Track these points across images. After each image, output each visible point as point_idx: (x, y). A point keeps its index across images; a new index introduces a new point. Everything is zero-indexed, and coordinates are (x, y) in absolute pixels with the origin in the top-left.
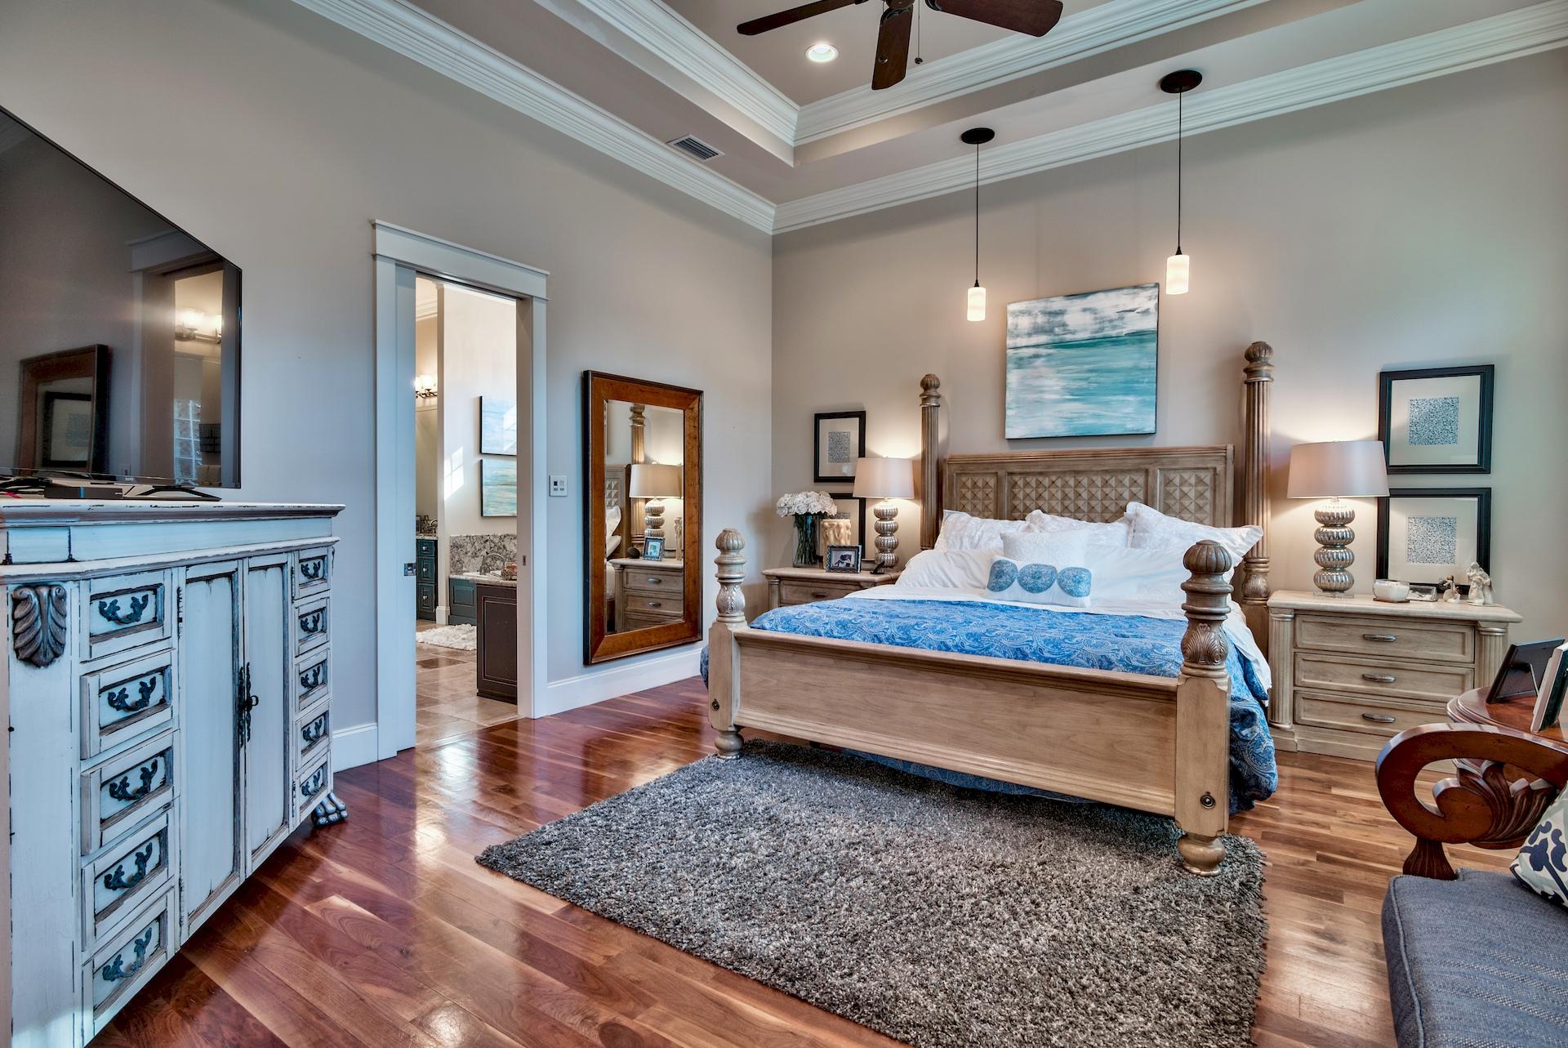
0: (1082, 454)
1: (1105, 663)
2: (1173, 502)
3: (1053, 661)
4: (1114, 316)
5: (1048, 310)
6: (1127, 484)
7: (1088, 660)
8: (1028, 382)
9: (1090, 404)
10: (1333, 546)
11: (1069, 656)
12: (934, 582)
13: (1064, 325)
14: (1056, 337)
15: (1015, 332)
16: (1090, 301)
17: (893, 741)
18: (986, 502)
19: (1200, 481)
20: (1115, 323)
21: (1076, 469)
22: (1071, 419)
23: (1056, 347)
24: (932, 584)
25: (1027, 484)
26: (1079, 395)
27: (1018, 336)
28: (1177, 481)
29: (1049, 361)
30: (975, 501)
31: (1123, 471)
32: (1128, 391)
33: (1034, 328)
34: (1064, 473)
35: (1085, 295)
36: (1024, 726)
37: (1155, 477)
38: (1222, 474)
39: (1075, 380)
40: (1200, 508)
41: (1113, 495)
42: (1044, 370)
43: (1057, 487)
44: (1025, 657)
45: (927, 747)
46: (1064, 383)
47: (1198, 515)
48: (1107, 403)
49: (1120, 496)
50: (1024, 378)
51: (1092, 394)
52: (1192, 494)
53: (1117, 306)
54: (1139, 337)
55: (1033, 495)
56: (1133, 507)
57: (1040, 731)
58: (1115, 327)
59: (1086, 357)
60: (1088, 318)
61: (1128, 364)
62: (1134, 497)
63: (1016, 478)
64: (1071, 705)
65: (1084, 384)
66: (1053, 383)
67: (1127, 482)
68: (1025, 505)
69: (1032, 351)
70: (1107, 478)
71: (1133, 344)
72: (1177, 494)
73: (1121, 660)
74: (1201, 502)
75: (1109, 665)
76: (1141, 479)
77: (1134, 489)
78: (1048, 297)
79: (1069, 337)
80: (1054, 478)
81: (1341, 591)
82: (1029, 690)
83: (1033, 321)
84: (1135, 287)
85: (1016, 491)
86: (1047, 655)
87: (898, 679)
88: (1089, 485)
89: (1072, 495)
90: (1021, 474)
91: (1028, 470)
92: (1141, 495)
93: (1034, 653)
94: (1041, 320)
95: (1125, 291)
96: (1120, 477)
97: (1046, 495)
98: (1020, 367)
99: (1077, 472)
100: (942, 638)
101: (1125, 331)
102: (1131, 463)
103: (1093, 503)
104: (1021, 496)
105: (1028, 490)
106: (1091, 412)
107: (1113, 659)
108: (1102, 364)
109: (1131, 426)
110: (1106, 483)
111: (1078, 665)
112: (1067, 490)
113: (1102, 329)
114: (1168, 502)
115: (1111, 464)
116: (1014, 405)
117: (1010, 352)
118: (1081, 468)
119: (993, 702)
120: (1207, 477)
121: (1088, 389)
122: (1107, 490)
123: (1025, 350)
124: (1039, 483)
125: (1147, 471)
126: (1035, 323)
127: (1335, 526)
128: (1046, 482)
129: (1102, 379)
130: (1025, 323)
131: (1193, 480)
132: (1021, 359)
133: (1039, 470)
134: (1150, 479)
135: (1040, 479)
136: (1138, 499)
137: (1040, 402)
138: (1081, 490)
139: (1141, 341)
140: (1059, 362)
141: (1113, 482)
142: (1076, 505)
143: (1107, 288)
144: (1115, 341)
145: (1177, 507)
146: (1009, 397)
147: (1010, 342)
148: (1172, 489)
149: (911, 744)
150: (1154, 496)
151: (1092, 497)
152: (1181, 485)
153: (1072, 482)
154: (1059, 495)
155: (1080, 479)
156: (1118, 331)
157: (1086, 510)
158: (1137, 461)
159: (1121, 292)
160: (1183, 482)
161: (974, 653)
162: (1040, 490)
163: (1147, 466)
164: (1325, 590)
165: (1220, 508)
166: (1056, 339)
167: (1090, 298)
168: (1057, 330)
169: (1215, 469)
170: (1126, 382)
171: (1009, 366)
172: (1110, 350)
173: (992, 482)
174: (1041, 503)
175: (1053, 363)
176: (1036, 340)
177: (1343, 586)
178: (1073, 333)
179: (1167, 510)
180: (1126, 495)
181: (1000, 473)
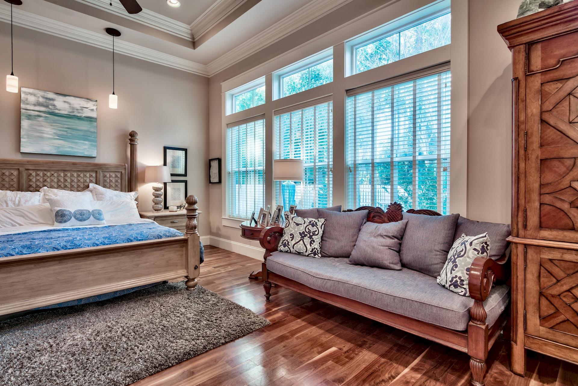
0: (67, 163)
1: (159, 237)
2: (107, 183)
3: (142, 240)
4: (78, 108)
5: (46, 97)
6: (88, 176)
7: (154, 237)
8: (34, 127)
9: (68, 142)
10: (158, 197)
11: (147, 237)
12: (5, 225)
13: (54, 105)
14: (49, 110)
15: (26, 102)
16: (68, 99)
17: (76, 292)
18: (12, 183)
19: (116, 176)
20: (80, 111)
21: (64, 169)
22: (59, 147)
23: (50, 114)
24: (4, 226)
25: (37, 175)
26: (62, 137)
27: (28, 104)
28: (108, 176)
29: (46, 119)
30: (4, 183)
31: (86, 171)
32: (85, 140)
33: (37, 103)
34: (58, 170)
35: (65, 95)
36: (138, 265)
37: (100, 174)
38: (124, 174)
39: (60, 130)
40: (116, 186)
41: (82, 180)
42: (43, 123)
43: (55, 176)
44: (131, 241)
45: (95, 288)
46: (55, 131)
47: (116, 188)
48: (76, 143)
49: (85, 181)
50: (32, 125)
51: (69, 138)
52: (114, 181)
53: (80, 104)
54: (90, 119)
55: (41, 180)
56: (92, 185)
57: (144, 265)
58: (79, 113)
59: (66, 122)
60: (66, 106)
61: (85, 129)
62: (91, 181)
63: (31, 172)
64: (155, 252)
65: (65, 133)
66: (48, 131)
67: (88, 175)
68: (36, 184)
69: (37, 113)
70: (79, 173)
71: (87, 121)
72: (108, 181)
73: (164, 235)
74: (117, 184)
75: (161, 237)
76: (94, 175)
77: (91, 179)
78: (45, 91)
79: (57, 111)
80: (53, 173)
81: (160, 210)
82: (139, 252)
83: (37, 99)
84: (88, 99)
85: (31, 178)
86: (139, 238)
87: (77, 264)
88: (71, 176)
89: (62, 180)
90: (33, 170)
91: (39, 169)
92: (94, 181)
93: (135, 239)
94: (41, 100)
95: (84, 99)
96: (85, 174)
97: (48, 180)
98: (29, 119)
99: (64, 171)
100: (93, 241)
101: (84, 115)
102: (90, 168)
103: (73, 184)
104: (34, 180)
105: (38, 178)
106: (69, 145)
107: (161, 235)
108: (74, 127)
109: (86, 154)
110: (79, 176)
111: (151, 239)
112: (60, 178)
113: (73, 112)
114: (105, 183)
115: (81, 168)
116: (25, 137)
117: (23, 111)
118: (67, 169)
119: (124, 260)
120: (119, 175)
121: (66, 135)
122: (79, 179)
123: (32, 112)
124: (44, 175)
125: (96, 172)
126: (38, 101)
127: (158, 191)
128: (49, 174)
129: (74, 133)
130: (32, 99)
131: (114, 176)
132: (30, 115)
133: (45, 169)
134: (98, 175)
135: (45, 173)
136: (93, 182)
137: (42, 138)
138: (67, 178)
139: (91, 121)
140: (52, 121)
141: (82, 175)
142: (64, 184)
143: (77, 96)
144: (79, 118)
145: (108, 185)
146: (23, 133)
147: (23, 106)
148: (106, 179)
149: (87, 290)
150: (99, 181)
151: (72, 181)
152: (110, 177)
153: (62, 175)
154: (56, 180)
155: (66, 173)
156: (81, 114)
157: (69, 187)
158: (92, 168)
159: (82, 99)
160: (110, 176)
161: (110, 244)
162: (45, 178)
163: (97, 170)
164: (156, 210)
165: (124, 185)
166: (50, 111)
167: (67, 97)
168: (50, 107)
169: (122, 172)
170: (84, 136)
171: (22, 117)
172: (77, 122)
173: (15, 173)
174: (46, 184)
175: (48, 121)
176: (38, 108)
177: (159, 209)
178: (60, 110)
179: (104, 186)
180: (88, 180)
181: (20, 169)
